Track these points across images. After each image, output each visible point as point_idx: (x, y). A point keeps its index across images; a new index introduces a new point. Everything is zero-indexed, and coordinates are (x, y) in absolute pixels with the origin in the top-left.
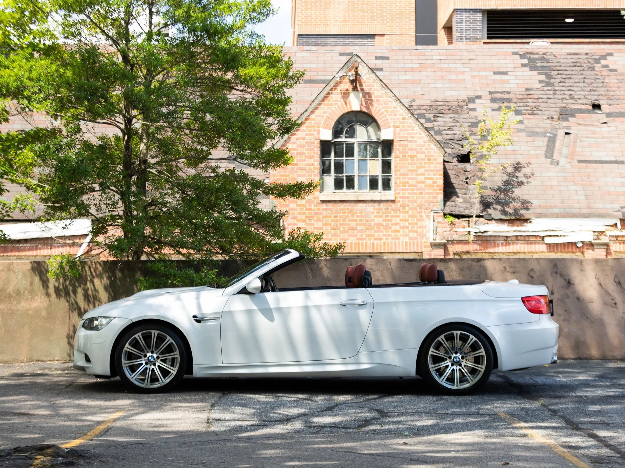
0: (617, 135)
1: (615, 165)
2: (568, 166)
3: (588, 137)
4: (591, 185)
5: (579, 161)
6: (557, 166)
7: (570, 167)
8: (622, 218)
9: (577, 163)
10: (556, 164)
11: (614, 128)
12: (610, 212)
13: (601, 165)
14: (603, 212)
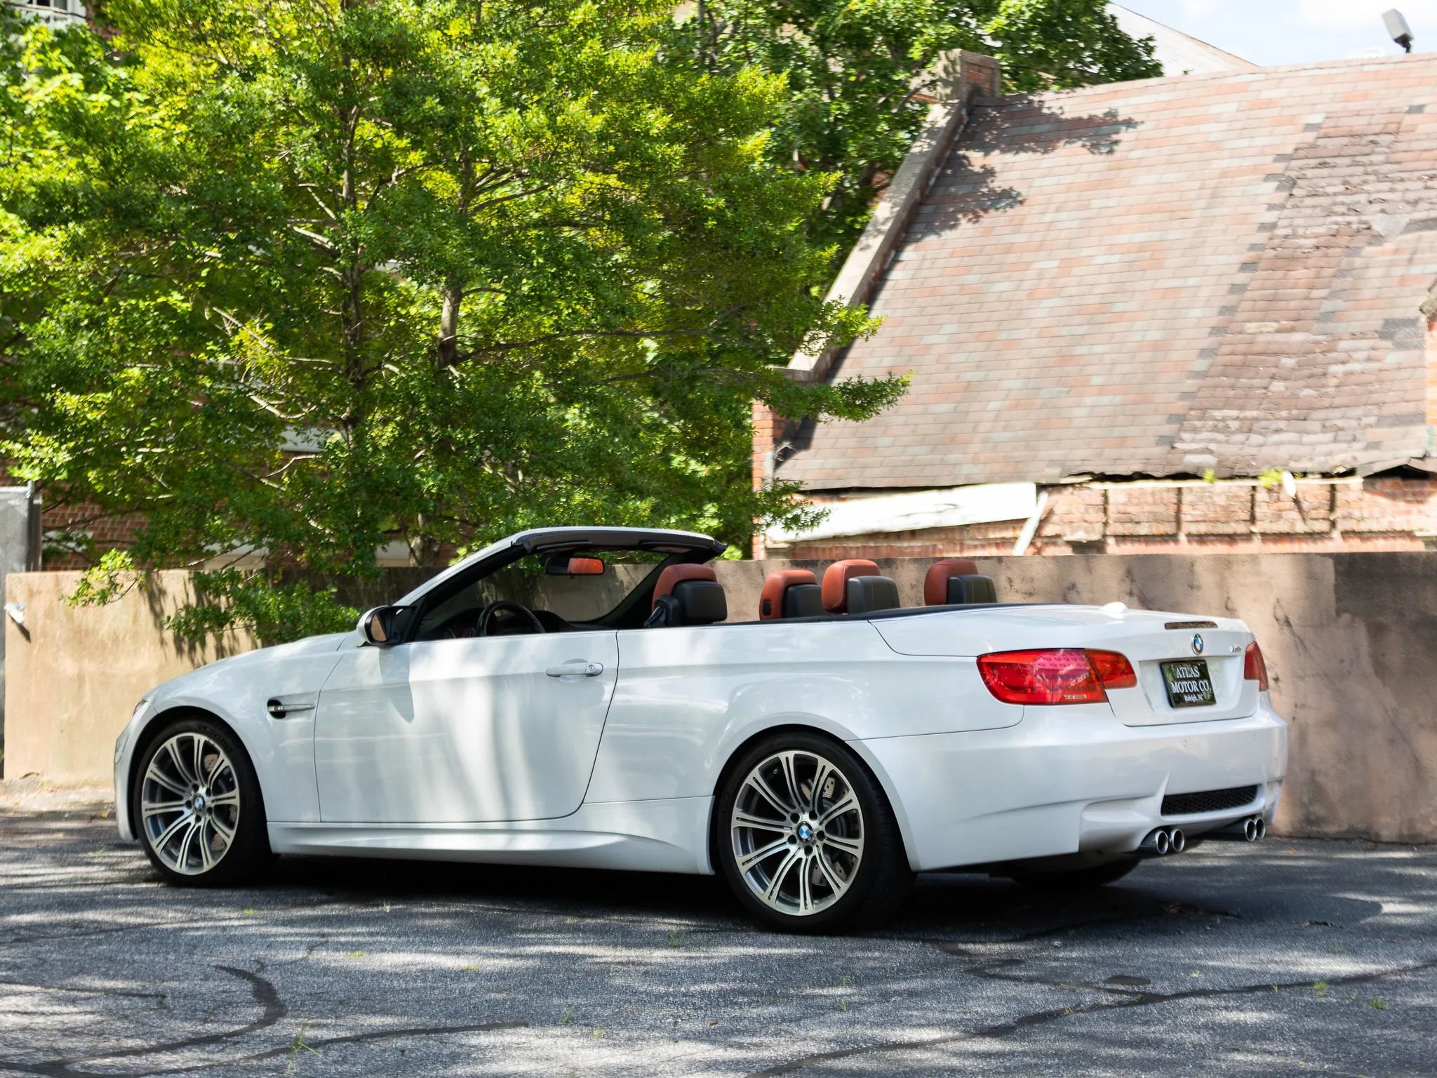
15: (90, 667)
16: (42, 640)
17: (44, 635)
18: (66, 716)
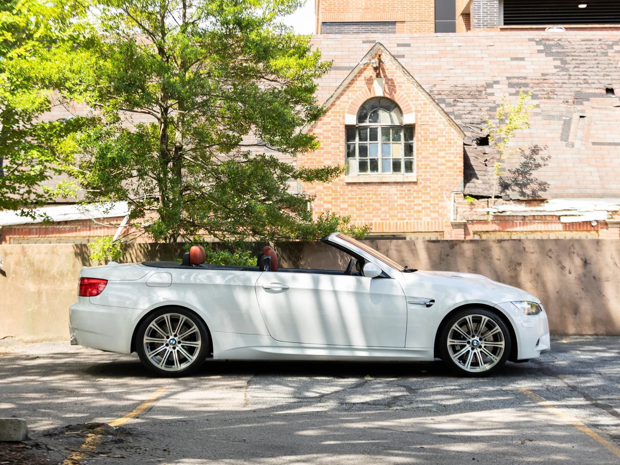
3: (601, 120)
4: (605, 166)
5: (594, 144)
6: (572, 149)
7: (584, 149)
9: (591, 144)
10: (571, 146)
13: (614, 146)
15: (44, 287)
16: (14, 276)
17: (15, 272)
18: (30, 310)
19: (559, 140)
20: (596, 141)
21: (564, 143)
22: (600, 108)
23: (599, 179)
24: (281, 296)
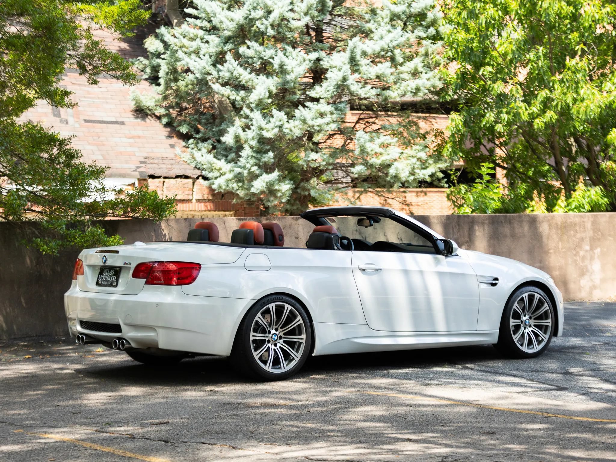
0: (110, 96)
1: (117, 126)
2: (77, 125)
3: (85, 97)
4: (104, 145)
5: (86, 121)
6: (67, 125)
7: (79, 126)
8: (139, 177)
9: (83, 122)
10: (65, 122)
11: (105, 90)
12: (129, 172)
13: (105, 125)
14: (123, 172)
19: (52, 116)
20: (87, 118)
21: (58, 119)
22: (79, 85)
23: (102, 158)
24: (375, 277)
